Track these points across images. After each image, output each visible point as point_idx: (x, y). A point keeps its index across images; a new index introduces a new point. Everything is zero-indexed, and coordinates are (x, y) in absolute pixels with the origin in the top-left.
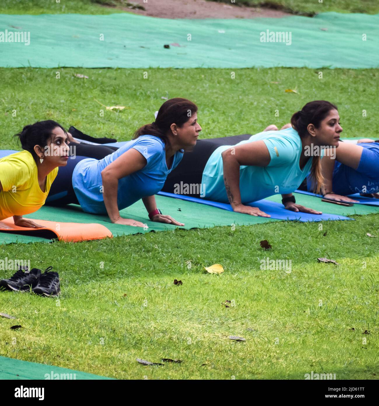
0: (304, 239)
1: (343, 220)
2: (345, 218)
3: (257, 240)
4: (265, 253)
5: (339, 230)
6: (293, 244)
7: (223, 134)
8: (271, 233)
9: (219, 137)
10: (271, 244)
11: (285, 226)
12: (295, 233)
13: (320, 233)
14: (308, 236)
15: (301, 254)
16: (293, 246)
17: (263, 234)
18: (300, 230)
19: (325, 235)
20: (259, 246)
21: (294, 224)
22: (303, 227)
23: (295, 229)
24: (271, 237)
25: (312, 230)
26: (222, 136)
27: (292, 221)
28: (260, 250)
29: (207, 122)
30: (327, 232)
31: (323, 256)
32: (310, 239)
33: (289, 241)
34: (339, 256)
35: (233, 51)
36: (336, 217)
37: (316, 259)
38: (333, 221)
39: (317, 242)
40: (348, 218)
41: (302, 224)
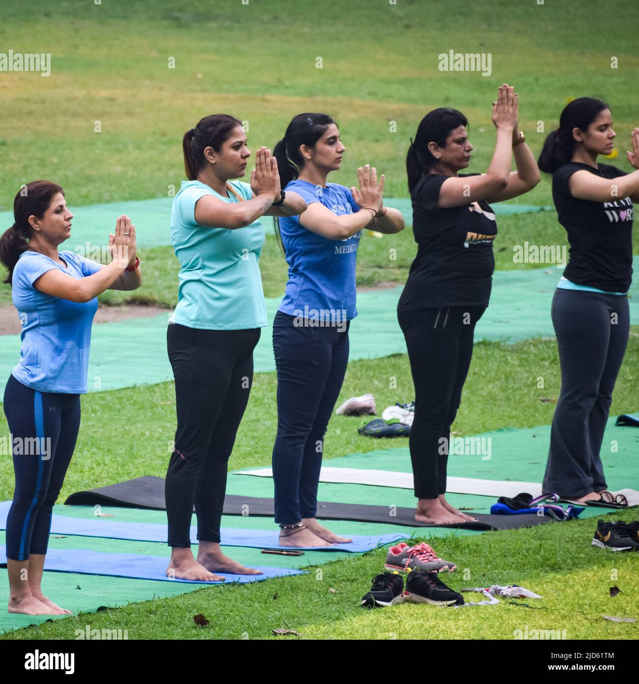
0: (250, 606)
1: (295, 575)
2: (297, 572)
3: (188, 615)
4: (202, 631)
5: (292, 589)
6: (237, 615)
7: (115, 479)
8: (204, 604)
9: (110, 484)
10: (208, 619)
11: (220, 592)
12: (236, 600)
13: (268, 597)
14: (254, 602)
15: (249, 627)
16: (237, 618)
17: (194, 606)
18: (242, 595)
19: (275, 598)
20: (192, 623)
21: (232, 588)
22: (245, 591)
23: (234, 594)
24: (206, 609)
25: (258, 594)
26: (113, 483)
27: (229, 584)
28: (194, 628)
29: (90, 466)
30: (277, 594)
31: (279, 626)
32: (256, 605)
33: (230, 612)
34: (300, 624)
35: (103, 367)
36: (284, 572)
37: (271, 632)
38: (282, 577)
39: (267, 609)
40: (301, 572)
41: (242, 587)
